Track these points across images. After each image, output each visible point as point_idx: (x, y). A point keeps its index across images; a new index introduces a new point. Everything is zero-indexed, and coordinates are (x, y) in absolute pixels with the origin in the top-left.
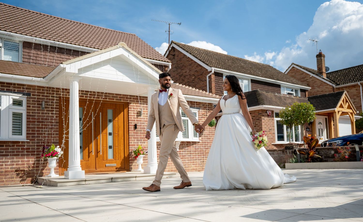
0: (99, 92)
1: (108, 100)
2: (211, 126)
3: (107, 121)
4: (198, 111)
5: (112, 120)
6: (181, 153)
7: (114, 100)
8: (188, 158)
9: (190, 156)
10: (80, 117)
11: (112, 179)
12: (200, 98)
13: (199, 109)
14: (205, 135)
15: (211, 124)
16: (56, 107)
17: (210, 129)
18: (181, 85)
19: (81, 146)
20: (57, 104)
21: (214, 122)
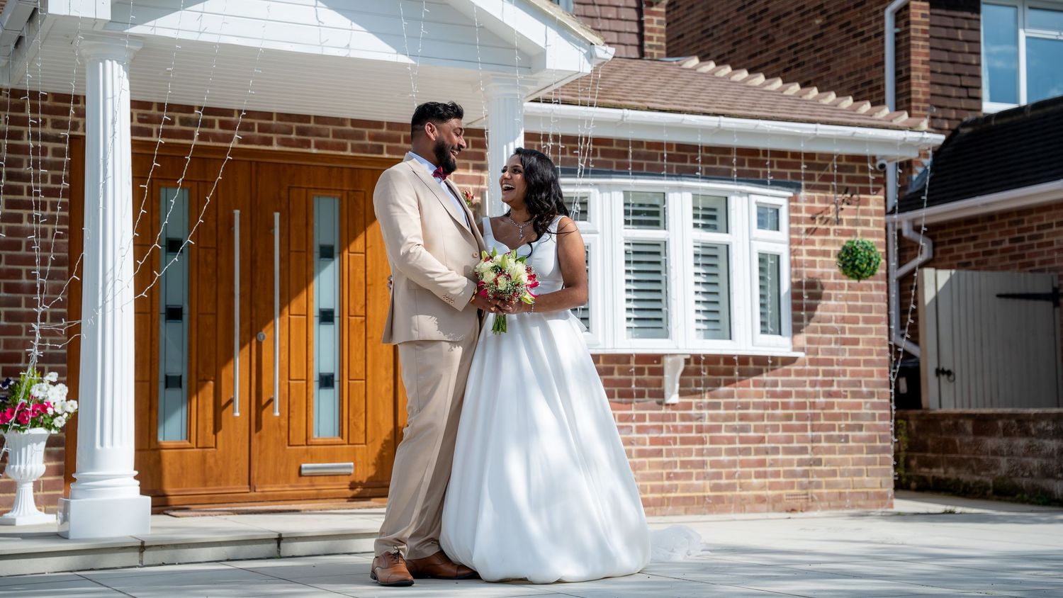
0: (271, 114)
1: (314, 151)
2: (853, 277)
3: (308, 251)
4: (790, 199)
5: (336, 250)
6: (694, 412)
7: (344, 148)
8: (731, 441)
9: (743, 429)
10: (174, 234)
11: (279, 539)
12: (798, 131)
13: (794, 190)
14: (829, 320)
15: (857, 262)
16: (54, 188)
17: (859, 293)
18: (712, 65)
19: (181, 376)
20: (57, 173)
21: (873, 255)
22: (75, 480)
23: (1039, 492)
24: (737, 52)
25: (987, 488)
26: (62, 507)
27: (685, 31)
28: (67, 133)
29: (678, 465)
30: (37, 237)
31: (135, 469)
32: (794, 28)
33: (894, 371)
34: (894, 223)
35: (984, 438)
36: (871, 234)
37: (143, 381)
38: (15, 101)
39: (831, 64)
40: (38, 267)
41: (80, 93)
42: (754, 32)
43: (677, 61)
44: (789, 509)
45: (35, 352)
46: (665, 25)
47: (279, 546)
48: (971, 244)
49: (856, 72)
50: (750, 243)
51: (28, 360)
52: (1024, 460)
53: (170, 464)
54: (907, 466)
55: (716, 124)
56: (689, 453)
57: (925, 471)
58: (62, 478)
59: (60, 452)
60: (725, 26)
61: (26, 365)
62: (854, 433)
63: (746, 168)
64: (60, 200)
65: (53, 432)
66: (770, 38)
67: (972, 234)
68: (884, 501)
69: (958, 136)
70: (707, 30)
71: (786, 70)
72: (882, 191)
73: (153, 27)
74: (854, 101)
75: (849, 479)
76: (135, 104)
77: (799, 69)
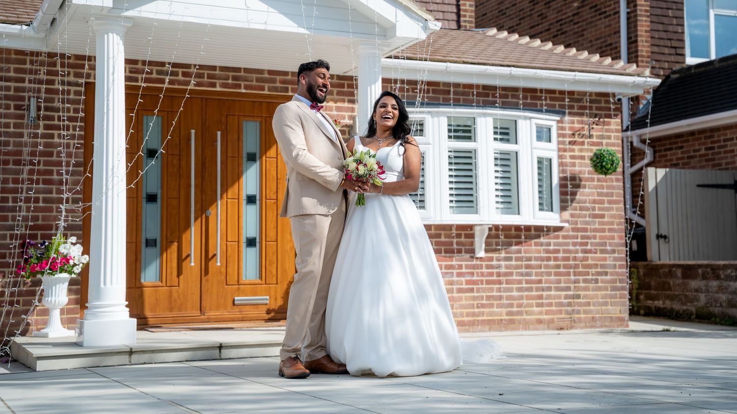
0: (215, 67)
1: (244, 91)
2: (601, 173)
3: (239, 156)
4: (558, 122)
5: (258, 156)
6: (494, 263)
7: (263, 89)
8: (520, 282)
9: (528, 274)
10: (152, 146)
11: (220, 347)
12: (563, 77)
13: (560, 116)
14: (585, 202)
15: (604, 164)
16: (75, 116)
17: (604, 184)
18: (505, 33)
19: (156, 240)
20: (77, 106)
21: (614, 159)
22: (87, 307)
23: (727, 317)
24: (522, 25)
25: (692, 314)
26: (79, 326)
27: (487, 11)
28: (83, 81)
29: (485, 298)
30: (64, 148)
31: (126, 301)
32: (560, 9)
33: (629, 236)
34: (627, 138)
35: (689, 281)
36: (613, 145)
37: (132, 243)
38: (51, 60)
39: (585, 32)
40: (64, 168)
41: (92, 54)
42: (533, 12)
43: (482, 31)
44: (559, 328)
45: (62, 224)
46: (474, 7)
47: (220, 352)
48: (680, 151)
49: (601, 38)
50: (531, 151)
51: (57, 229)
52: (716, 295)
53: (149, 297)
54: (638, 299)
55: (508, 72)
56: (492, 290)
57: (649, 303)
58: (78, 306)
59: (78, 289)
60: (514, 8)
61: (56, 232)
62: (602, 277)
63: (529, 101)
64: (78, 124)
65: (73, 276)
66: (544, 15)
67: (680, 145)
68: (623, 323)
69: (670, 80)
70: (502, 10)
71: (555, 37)
72: (619, 116)
73: (140, 11)
74: (600, 57)
75: (599, 308)
76: (128, 61)
77: (563, 36)
